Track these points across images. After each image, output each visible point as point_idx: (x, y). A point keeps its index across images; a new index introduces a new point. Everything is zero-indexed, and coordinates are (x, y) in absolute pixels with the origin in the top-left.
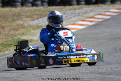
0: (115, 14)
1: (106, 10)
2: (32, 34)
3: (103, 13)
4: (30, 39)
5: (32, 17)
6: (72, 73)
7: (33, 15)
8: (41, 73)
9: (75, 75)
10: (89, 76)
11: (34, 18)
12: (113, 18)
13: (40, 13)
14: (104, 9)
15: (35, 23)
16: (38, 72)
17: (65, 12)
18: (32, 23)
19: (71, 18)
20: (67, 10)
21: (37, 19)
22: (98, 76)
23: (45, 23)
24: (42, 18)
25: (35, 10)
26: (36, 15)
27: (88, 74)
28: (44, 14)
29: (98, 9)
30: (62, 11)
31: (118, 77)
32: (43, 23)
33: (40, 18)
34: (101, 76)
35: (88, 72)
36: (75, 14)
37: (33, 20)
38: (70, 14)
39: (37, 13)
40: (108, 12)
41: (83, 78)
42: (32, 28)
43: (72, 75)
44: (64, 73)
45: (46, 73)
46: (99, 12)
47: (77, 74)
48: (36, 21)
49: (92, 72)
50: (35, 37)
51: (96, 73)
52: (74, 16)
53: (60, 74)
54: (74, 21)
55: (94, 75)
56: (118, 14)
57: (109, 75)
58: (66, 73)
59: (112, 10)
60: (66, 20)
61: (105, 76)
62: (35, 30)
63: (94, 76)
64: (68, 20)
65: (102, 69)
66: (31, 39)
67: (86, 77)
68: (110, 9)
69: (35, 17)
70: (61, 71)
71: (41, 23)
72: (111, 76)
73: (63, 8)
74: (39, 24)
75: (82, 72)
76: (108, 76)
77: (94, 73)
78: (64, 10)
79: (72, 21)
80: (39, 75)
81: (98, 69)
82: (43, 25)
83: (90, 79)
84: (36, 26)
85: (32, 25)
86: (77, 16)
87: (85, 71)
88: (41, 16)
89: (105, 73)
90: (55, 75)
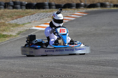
0: (79, 17)
1: (72, 13)
2: (11, 30)
3: (69, 15)
4: (9, 34)
5: (12, 17)
6: (40, 62)
7: (13, 15)
8: (15, 62)
9: (42, 63)
10: (54, 64)
12: (77, 20)
13: (18, 14)
14: (70, 12)
15: (14, 22)
16: (13, 61)
17: (39, 14)
18: (12, 22)
19: (43, 19)
20: (41, 12)
21: (16, 19)
22: (61, 64)
23: (22, 22)
24: (20, 18)
25: (15, 11)
26: (16, 15)
27: (53, 64)
28: (22, 15)
29: (65, 12)
30: (37, 13)
31: (76, 66)
32: (21, 22)
33: (19, 18)
34: (63, 65)
35: (53, 61)
36: (47, 15)
37: (13, 20)
38: (43, 15)
39: (16, 14)
40: (73, 14)
41: (48, 67)
42: (11, 26)
44: (34, 62)
45: (19, 61)
46: (66, 14)
47: (44, 63)
48: (15, 20)
49: (56, 62)
50: (14, 33)
51: (60, 63)
52: (46, 17)
53: (31, 63)
54: (46, 21)
56: (81, 16)
59: (76, 13)
60: (39, 20)
61: (66, 65)
62: (13, 27)
63: (58, 65)
64: (41, 20)
65: (65, 59)
66: (11, 35)
67: (51, 66)
68: (75, 13)
69: (15, 17)
70: (31, 61)
71: (19, 22)
72: (72, 65)
73: (38, 11)
74: (17, 23)
75: (48, 62)
76: (69, 65)
77: (58, 62)
78: (38, 12)
79: (44, 21)
80: (14, 63)
81: (61, 59)
82: (21, 24)
83: (54, 67)
84: (14, 24)
85: (12, 23)
86: (49, 17)
87: (51, 61)
88: (20, 17)
89: (67, 63)
90: (26, 63)
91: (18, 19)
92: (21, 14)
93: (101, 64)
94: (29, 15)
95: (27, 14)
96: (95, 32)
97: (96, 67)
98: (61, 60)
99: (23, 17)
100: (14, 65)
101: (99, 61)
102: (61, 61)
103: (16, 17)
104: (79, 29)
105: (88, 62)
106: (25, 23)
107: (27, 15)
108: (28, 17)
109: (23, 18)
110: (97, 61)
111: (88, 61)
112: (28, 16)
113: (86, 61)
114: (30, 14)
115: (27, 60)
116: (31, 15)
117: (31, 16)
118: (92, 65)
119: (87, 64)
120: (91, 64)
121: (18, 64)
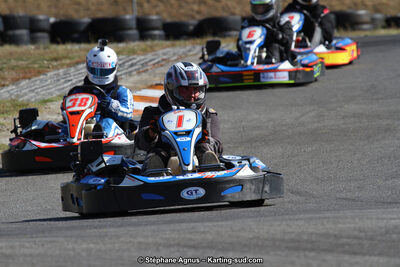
6: (109, 246)
8: (12, 247)
9: (118, 251)
11: (4, 79)
13: (23, 63)
15: (7, 95)
21: (15, 81)
22: (191, 253)
23: (38, 94)
24: (29, 78)
25: (11, 54)
26: (13, 68)
27: (158, 250)
28: (36, 66)
32: (33, 94)
33: (24, 78)
34: (199, 253)
36: (132, 65)
37: (4, 86)
39: (13, 62)
43: (110, 250)
44: (85, 246)
47: (125, 247)
48: (12, 88)
49: (172, 243)
51: (185, 246)
52: (130, 74)
53: (74, 249)
55: (178, 251)
57: (224, 250)
58: (92, 246)
62: (6, 115)
65: (204, 232)
71: (25, 94)
74: (18, 96)
75: (140, 243)
77: (178, 245)
81: (191, 233)
82: (33, 100)
84: (8, 104)
86: (139, 72)
87: (150, 240)
88: (28, 73)
89: (211, 246)
90: (57, 252)
91: (24, 83)
92: (34, 62)
93: (343, 245)
94: (62, 66)
95: (55, 64)
96: (316, 125)
97: (324, 261)
98: (188, 236)
99: (39, 73)
100: (10, 261)
101: (335, 236)
102: (190, 239)
103: (14, 74)
104: (256, 116)
105: (292, 240)
106: (50, 97)
107: (56, 68)
108: (58, 75)
109: (42, 77)
110: (327, 235)
111: (293, 236)
112: (61, 71)
113: (287, 237)
114: (68, 61)
115: (61, 239)
116: (69, 66)
117: (72, 69)
118: (307, 253)
119: (288, 248)
120: (305, 250)
121: (25, 255)
